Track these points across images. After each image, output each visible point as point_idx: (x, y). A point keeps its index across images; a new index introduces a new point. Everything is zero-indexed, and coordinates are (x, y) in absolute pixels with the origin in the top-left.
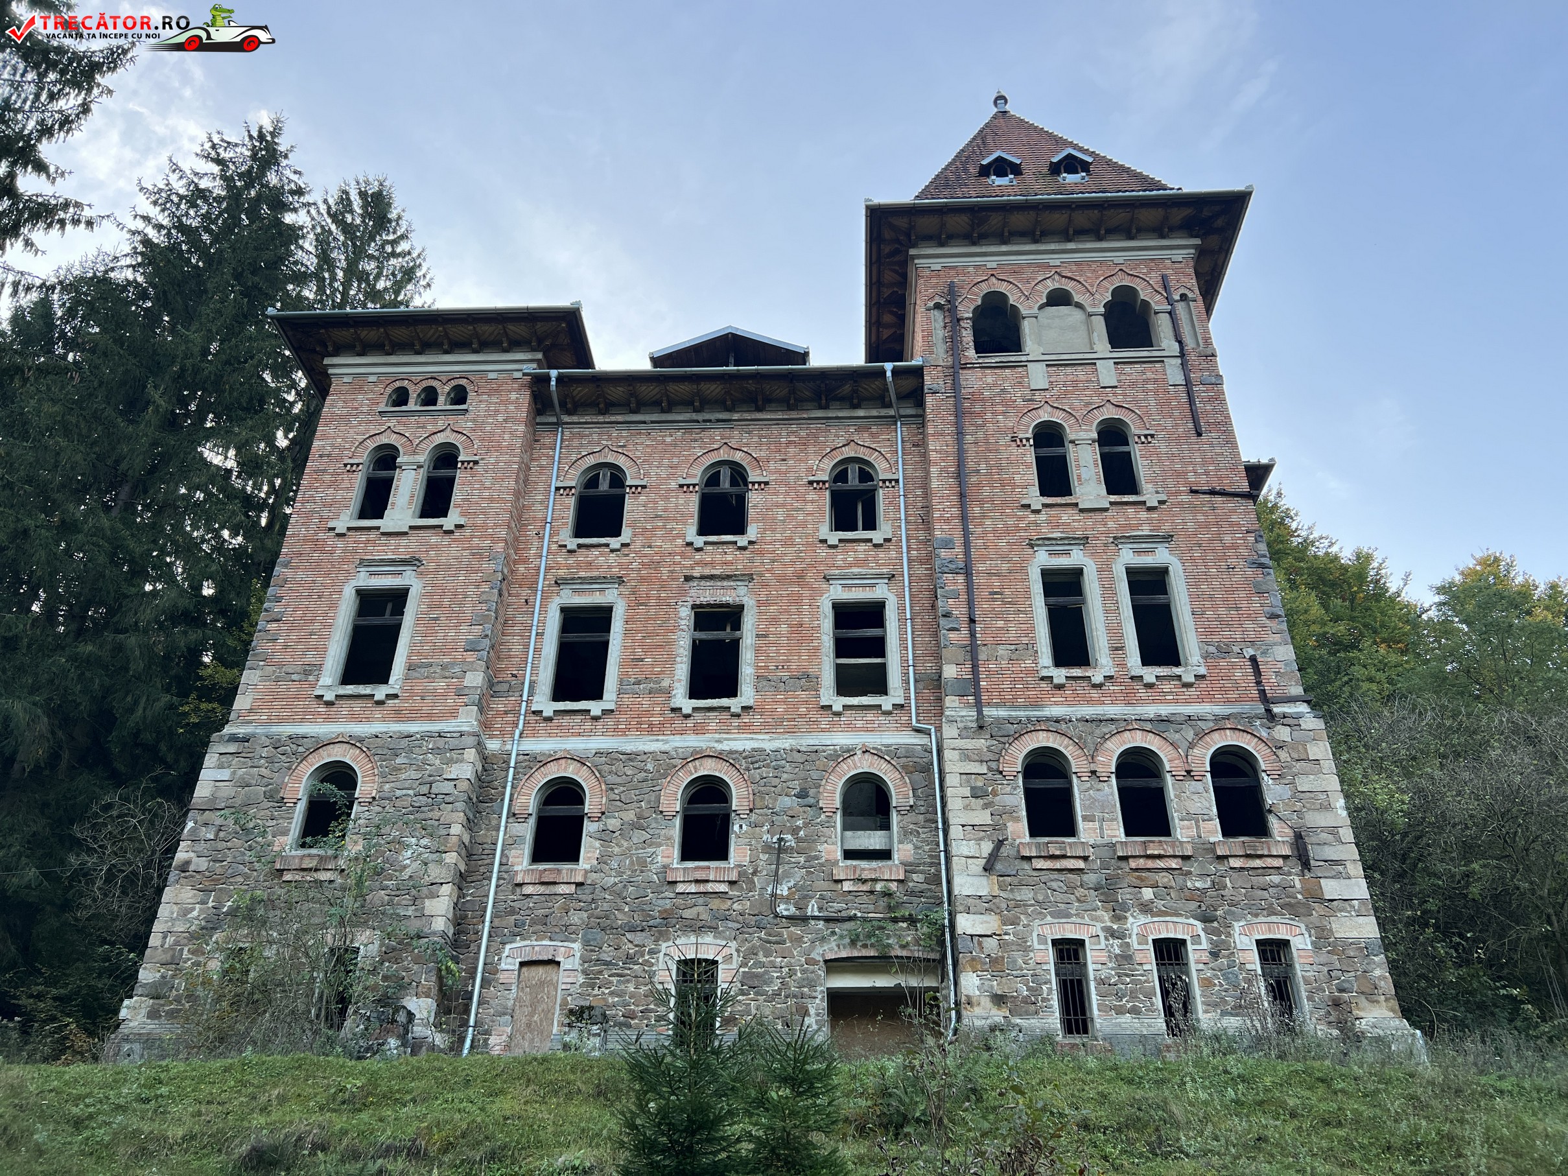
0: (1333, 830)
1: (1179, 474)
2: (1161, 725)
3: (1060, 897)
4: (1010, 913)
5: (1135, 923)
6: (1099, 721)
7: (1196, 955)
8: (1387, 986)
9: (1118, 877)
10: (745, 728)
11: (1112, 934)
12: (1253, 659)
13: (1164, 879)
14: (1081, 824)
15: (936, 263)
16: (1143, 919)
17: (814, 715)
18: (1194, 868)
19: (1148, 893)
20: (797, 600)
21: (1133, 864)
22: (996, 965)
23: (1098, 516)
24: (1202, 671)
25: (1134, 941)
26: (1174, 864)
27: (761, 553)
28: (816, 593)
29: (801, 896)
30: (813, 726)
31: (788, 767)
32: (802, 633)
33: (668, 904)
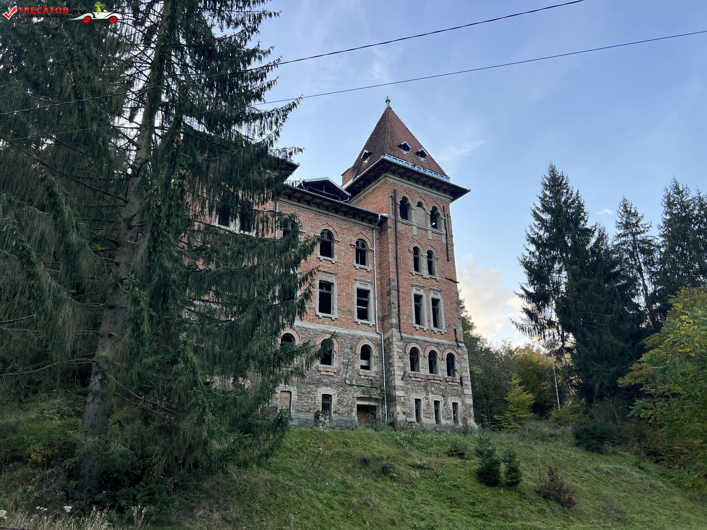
0: (467, 377)
1: (444, 272)
2: (438, 345)
3: (416, 388)
4: (406, 390)
5: (431, 396)
6: (426, 342)
7: (441, 405)
8: (473, 415)
9: (427, 384)
10: (335, 325)
11: (426, 399)
12: (455, 330)
13: (436, 385)
14: (421, 369)
15: (391, 181)
16: (432, 395)
17: (353, 324)
18: (442, 383)
19: (433, 389)
20: (347, 285)
21: (431, 381)
22: (403, 404)
23: (426, 280)
24: (446, 331)
25: (430, 400)
26: (438, 382)
27: (338, 266)
28: (353, 284)
29: (351, 378)
30: (352, 328)
31: (347, 340)
32: (349, 296)
33: (318, 377)
